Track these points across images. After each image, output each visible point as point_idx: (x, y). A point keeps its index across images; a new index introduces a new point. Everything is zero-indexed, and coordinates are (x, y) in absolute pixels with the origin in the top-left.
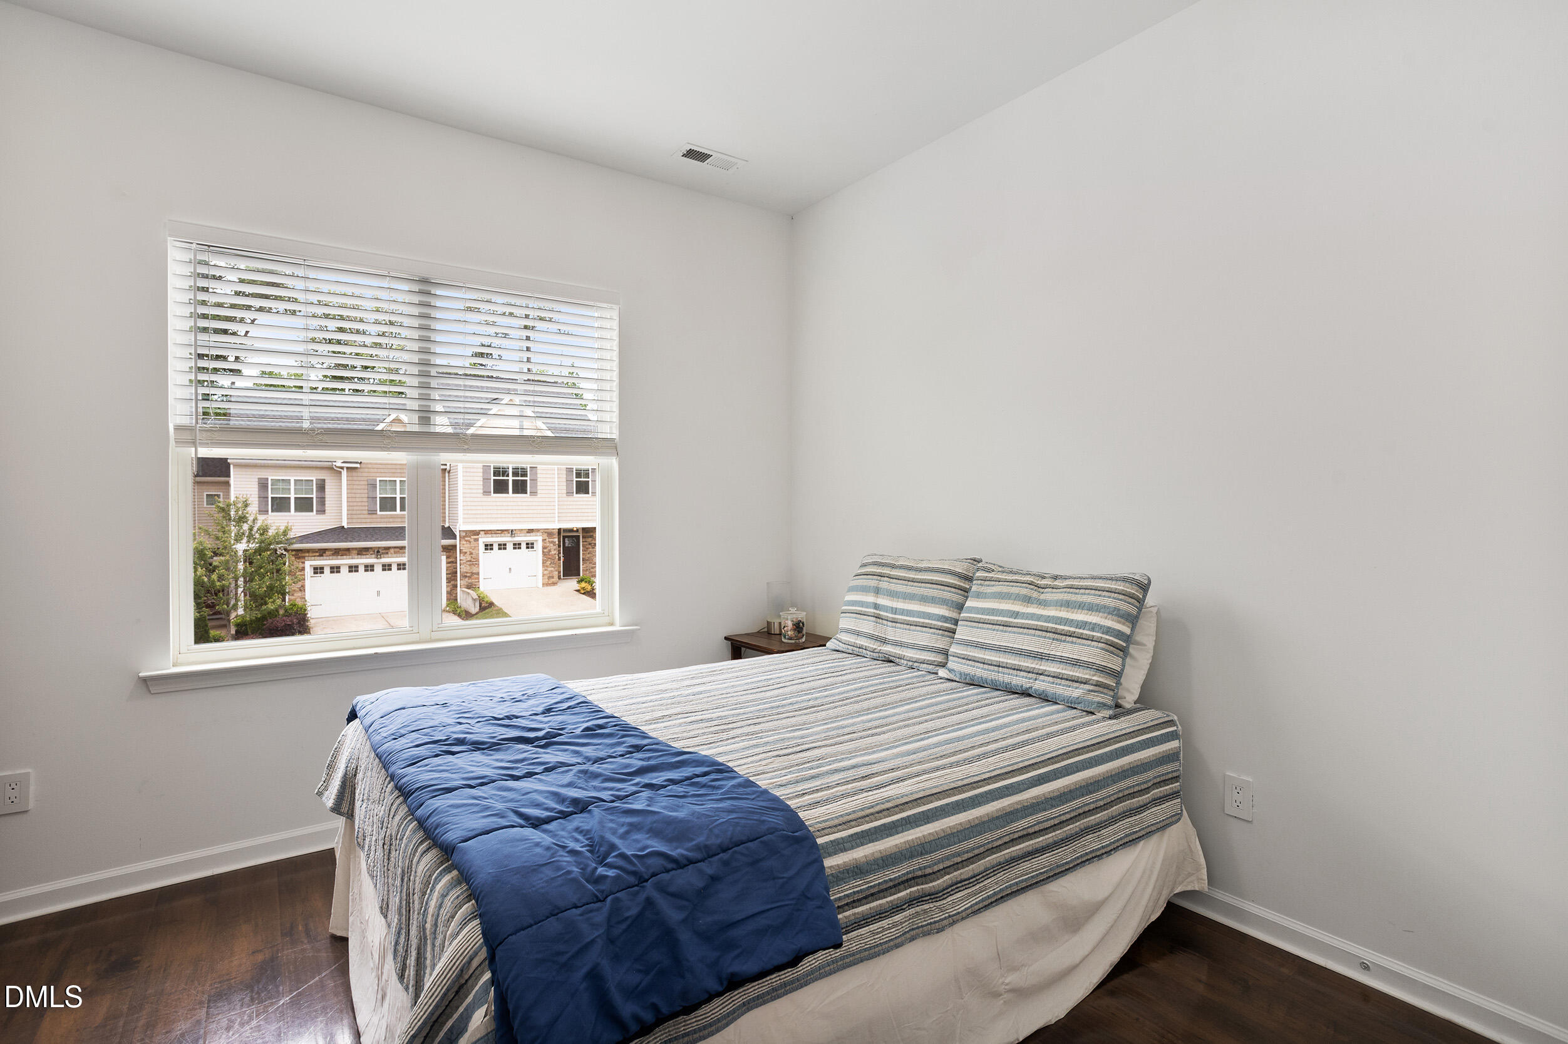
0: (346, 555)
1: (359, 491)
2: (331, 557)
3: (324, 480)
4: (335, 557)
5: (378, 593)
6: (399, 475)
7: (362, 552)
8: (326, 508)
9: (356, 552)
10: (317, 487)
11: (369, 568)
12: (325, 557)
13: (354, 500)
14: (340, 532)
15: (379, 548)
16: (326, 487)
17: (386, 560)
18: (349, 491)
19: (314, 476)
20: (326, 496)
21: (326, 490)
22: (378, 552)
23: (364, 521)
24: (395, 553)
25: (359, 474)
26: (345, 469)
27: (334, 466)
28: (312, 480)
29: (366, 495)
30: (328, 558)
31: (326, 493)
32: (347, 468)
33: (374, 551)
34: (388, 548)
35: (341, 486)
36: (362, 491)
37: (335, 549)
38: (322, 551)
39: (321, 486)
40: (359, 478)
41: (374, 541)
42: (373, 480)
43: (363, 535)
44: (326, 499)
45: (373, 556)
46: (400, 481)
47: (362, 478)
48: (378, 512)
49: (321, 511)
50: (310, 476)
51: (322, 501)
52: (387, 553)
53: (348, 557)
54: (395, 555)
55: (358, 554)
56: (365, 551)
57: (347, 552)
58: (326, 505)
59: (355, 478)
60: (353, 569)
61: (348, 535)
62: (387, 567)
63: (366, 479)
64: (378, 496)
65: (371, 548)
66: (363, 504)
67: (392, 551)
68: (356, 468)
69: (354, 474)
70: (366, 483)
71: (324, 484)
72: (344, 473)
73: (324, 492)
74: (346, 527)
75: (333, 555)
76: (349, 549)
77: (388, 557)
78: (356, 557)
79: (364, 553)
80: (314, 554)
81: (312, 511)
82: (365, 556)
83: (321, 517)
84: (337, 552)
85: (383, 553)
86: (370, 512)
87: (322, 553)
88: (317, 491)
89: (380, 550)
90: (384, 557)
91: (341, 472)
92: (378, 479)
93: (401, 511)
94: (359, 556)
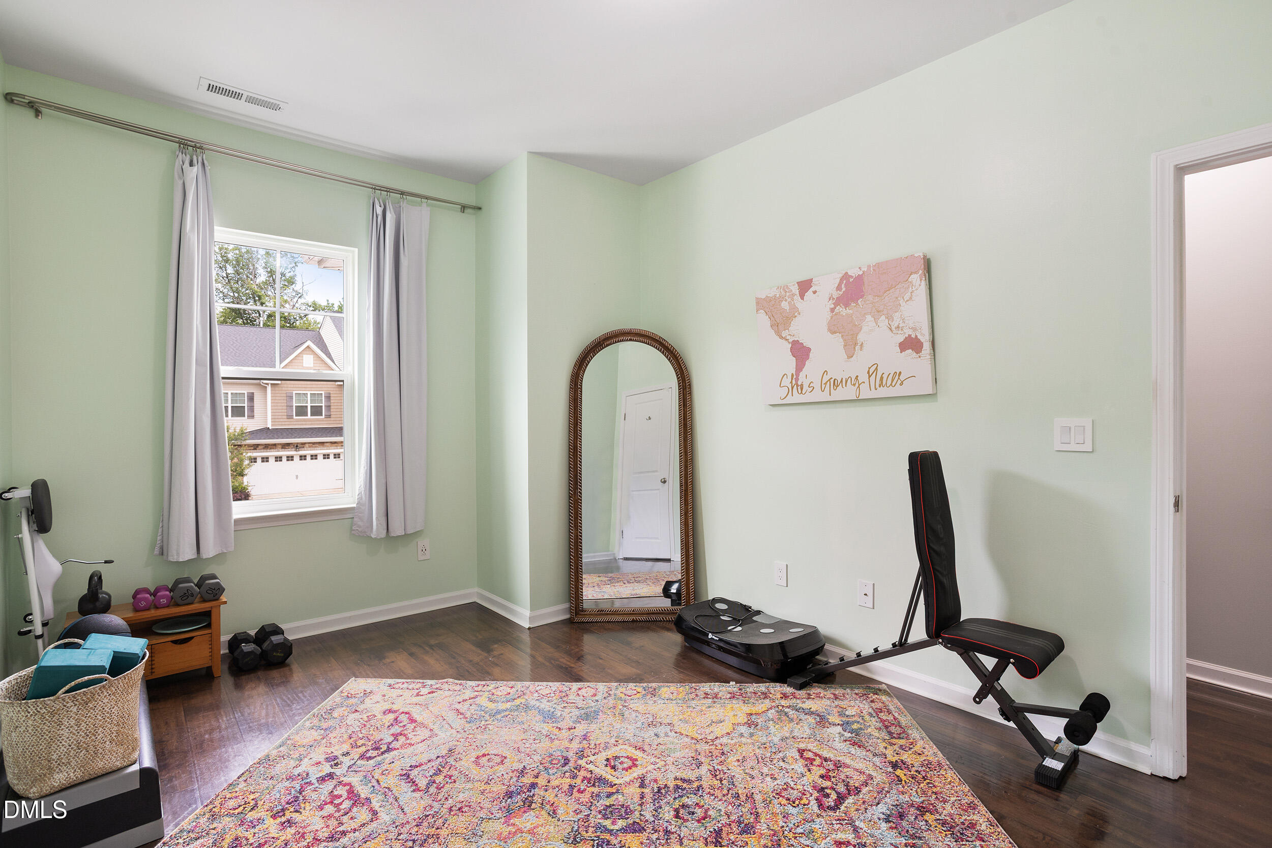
0: (273, 449)
1: (280, 401)
2: (262, 450)
3: (253, 393)
4: (265, 450)
5: (297, 477)
6: (310, 389)
7: (285, 446)
8: (255, 414)
9: (280, 446)
10: (247, 398)
11: (290, 458)
12: (258, 451)
13: (276, 408)
14: (265, 432)
15: (298, 443)
16: (255, 398)
17: (302, 453)
18: (273, 401)
19: (245, 390)
20: (255, 405)
21: (255, 401)
22: (297, 446)
23: (283, 423)
24: (309, 447)
25: (280, 389)
26: (270, 385)
27: (261, 383)
28: (244, 393)
29: (285, 405)
30: (260, 451)
31: (255, 403)
32: (271, 384)
33: (294, 446)
34: (304, 444)
35: (266, 397)
36: (283, 401)
37: (265, 444)
38: (256, 446)
39: (251, 398)
40: (281, 392)
41: (295, 438)
42: (291, 393)
43: (285, 434)
44: (255, 407)
45: (293, 449)
46: (311, 394)
47: (283, 392)
48: (294, 417)
49: (251, 416)
50: (242, 390)
51: (251, 409)
52: (304, 447)
53: (275, 450)
54: (310, 449)
55: (282, 448)
56: (287, 446)
57: (274, 446)
58: (255, 412)
59: (277, 392)
60: (278, 459)
61: (274, 434)
62: (303, 458)
63: (285, 392)
64: (294, 405)
65: (292, 443)
66: (283, 411)
67: (307, 445)
68: (278, 384)
69: (277, 389)
70: (285, 395)
71: (253, 396)
72: (269, 388)
73: (253, 402)
74: (270, 428)
75: (264, 448)
76: (275, 444)
77: (304, 450)
78: (281, 450)
79: (287, 447)
80: (250, 448)
81: (244, 416)
82: (287, 450)
83: (251, 420)
84: (267, 447)
85: (300, 447)
86: (288, 417)
87: (255, 447)
88: (247, 402)
89: (298, 445)
90: (301, 450)
91: (266, 387)
92: (294, 392)
93: (311, 416)
94: (283, 449)
